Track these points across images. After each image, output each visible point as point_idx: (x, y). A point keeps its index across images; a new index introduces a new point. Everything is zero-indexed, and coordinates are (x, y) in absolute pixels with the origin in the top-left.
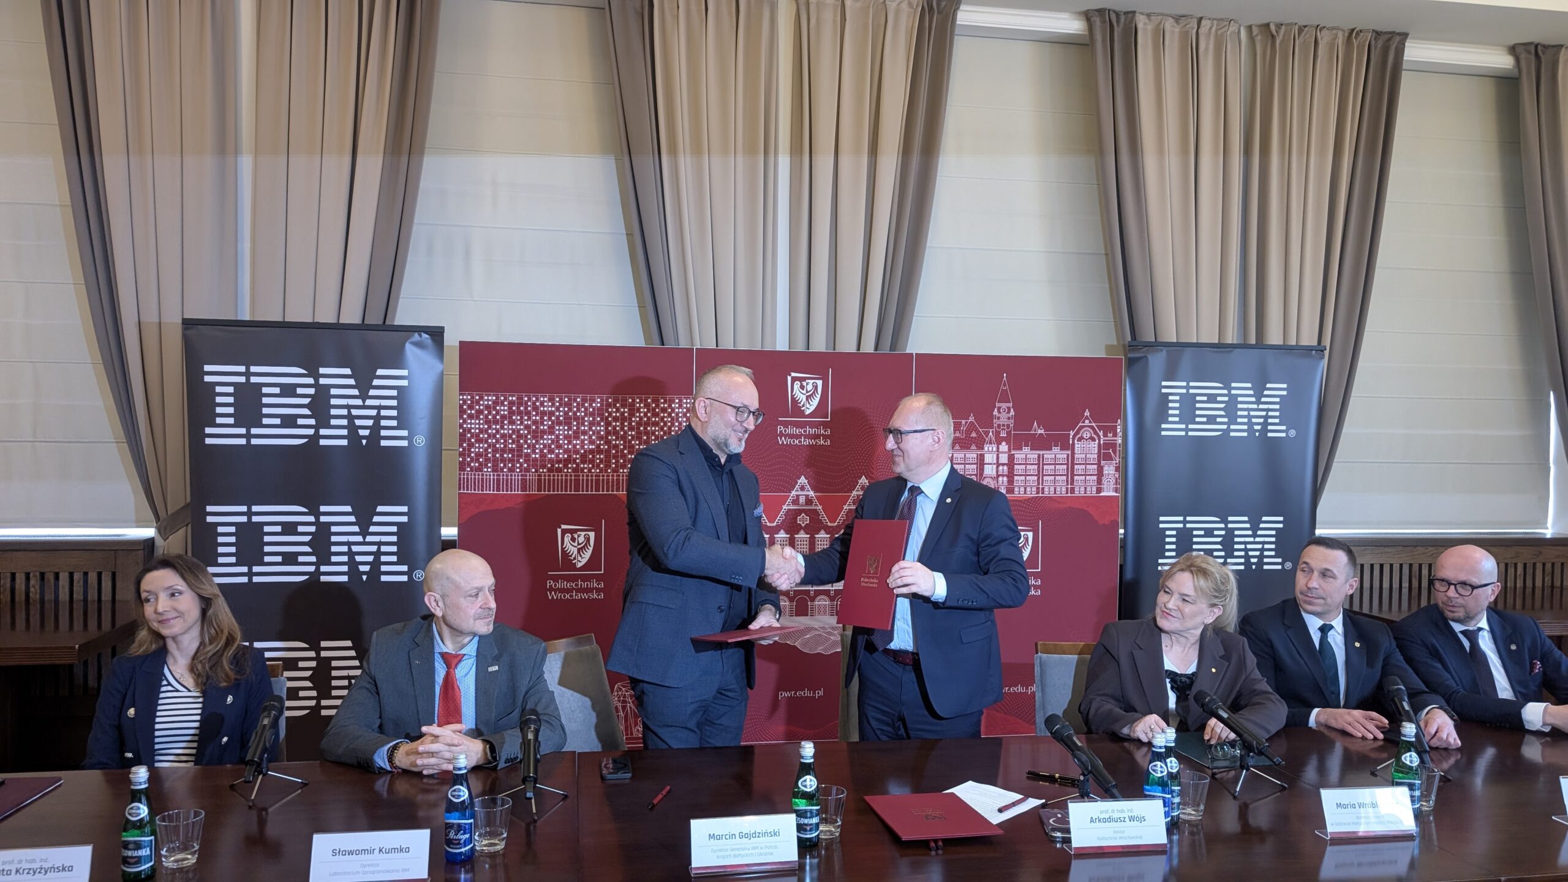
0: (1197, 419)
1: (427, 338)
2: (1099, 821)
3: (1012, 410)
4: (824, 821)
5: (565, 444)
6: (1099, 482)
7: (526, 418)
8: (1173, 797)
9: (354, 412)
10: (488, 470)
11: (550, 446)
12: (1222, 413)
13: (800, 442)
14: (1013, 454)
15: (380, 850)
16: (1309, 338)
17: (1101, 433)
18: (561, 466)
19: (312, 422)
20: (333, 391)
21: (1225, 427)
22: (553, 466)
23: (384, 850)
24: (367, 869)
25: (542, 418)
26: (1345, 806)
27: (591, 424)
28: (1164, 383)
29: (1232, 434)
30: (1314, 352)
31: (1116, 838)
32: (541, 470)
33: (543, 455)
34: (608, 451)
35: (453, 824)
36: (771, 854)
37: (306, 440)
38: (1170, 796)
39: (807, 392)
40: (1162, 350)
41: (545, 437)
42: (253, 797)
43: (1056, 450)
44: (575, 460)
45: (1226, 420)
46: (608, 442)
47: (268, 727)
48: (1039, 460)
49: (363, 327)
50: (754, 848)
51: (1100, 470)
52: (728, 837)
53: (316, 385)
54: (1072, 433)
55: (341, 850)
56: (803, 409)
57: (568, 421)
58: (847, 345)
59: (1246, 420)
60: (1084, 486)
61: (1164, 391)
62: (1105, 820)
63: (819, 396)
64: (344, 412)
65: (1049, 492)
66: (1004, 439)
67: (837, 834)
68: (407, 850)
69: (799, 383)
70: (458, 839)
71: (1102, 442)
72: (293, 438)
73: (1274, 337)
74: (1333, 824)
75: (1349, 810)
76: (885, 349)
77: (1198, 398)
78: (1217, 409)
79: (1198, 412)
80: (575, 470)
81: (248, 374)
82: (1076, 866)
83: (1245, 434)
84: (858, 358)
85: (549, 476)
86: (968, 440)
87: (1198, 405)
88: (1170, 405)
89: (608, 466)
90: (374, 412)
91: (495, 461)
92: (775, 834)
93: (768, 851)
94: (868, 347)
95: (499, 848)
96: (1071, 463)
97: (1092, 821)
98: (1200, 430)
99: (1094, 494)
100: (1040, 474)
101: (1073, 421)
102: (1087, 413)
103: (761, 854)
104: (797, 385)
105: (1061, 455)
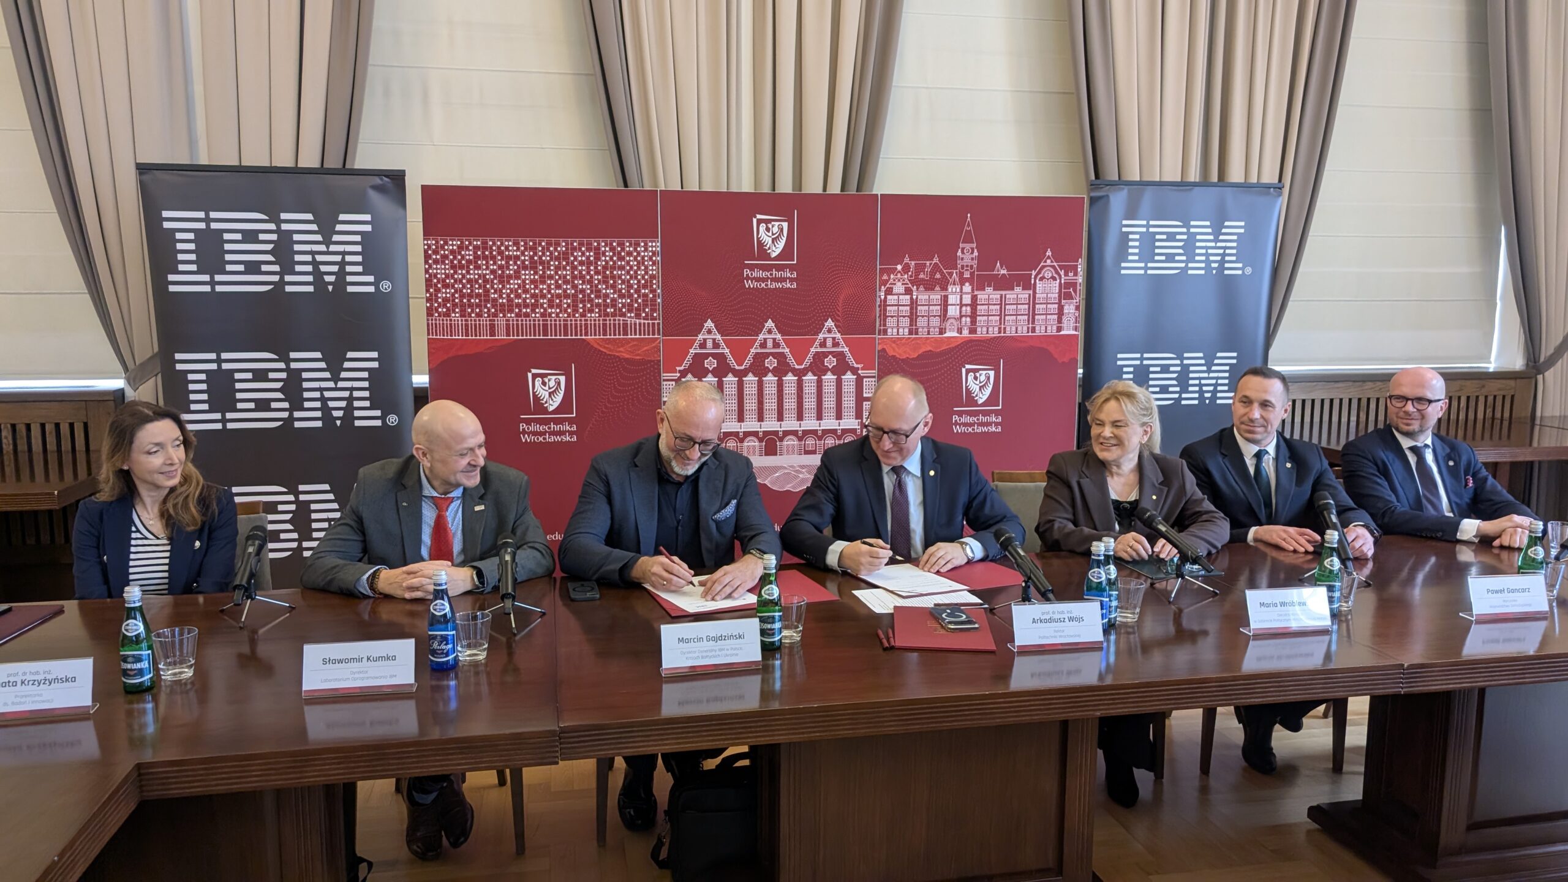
0: (1157, 258)
1: (388, 182)
2: (1041, 621)
3: (976, 251)
4: (786, 627)
5: (531, 289)
6: (1060, 321)
7: (492, 262)
8: (1110, 601)
9: (319, 258)
10: (456, 316)
11: (516, 290)
12: (1181, 251)
13: (766, 285)
14: (976, 295)
15: (368, 659)
16: (1270, 176)
17: (1062, 273)
18: (528, 310)
19: (276, 268)
20: (296, 237)
21: (1183, 265)
22: (520, 311)
23: (371, 658)
24: (357, 676)
25: (507, 263)
26: (1268, 605)
27: (557, 268)
28: (1125, 222)
29: (1190, 272)
30: (1272, 189)
31: (1055, 637)
32: (509, 315)
33: (510, 300)
34: (575, 296)
35: (436, 635)
36: (737, 655)
37: (272, 287)
38: (1108, 599)
39: (773, 234)
40: (1123, 189)
41: (512, 282)
42: (243, 620)
43: (1018, 290)
44: (542, 305)
45: (1184, 258)
46: (575, 287)
47: (253, 555)
48: (1001, 300)
49: (322, 171)
50: (720, 650)
51: (1061, 308)
52: (696, 640)
53: (278, 231)
54: (1034, 273)
55: (331, 659)
56: (768, 252)
57: (533, 266)
58: (813, 186)
59: (1203, 258)
60: (1045, 326)
61: (1124, 229)
62: (1046, 621)
63: (785, 239)
64: (309, 258)
65: (1010, 332)
66: (967, 280)
67: (799, 639)
68: (394, 658)
69: (764, 225)
70: (442, 649)
71: (1063, 282)
72: (258, 285)
73: (1236, 174)
74: (1255, 622)
75: (1271, 609)
76: (852, 191)
77: (1158, 237)
78: (1175, 248)
79: (1157, 251)
80: (543, 315)
81: (207, 220)
82: (1018, 661)
83: (1202, 272)
84: (823, 199)
85: (517, 320)
86: (933, 282)
87: (1157, 244)
88: (1131, 244)
89: (575, 311)
90: (338, 258)
91: (463, 305)
92: (740, 637)
93: (735, 652)
94: (835, 188)
95: (481, 658)
96: (1033, 302)
97: (1034, 621)
98: (1159, 268)
99: (1054, 333)
100: (1002, 315)
101: (1034, 262)
102: (1049, 253)
103: (727, 655)
104: (763, 227)
105: (1023, 295)
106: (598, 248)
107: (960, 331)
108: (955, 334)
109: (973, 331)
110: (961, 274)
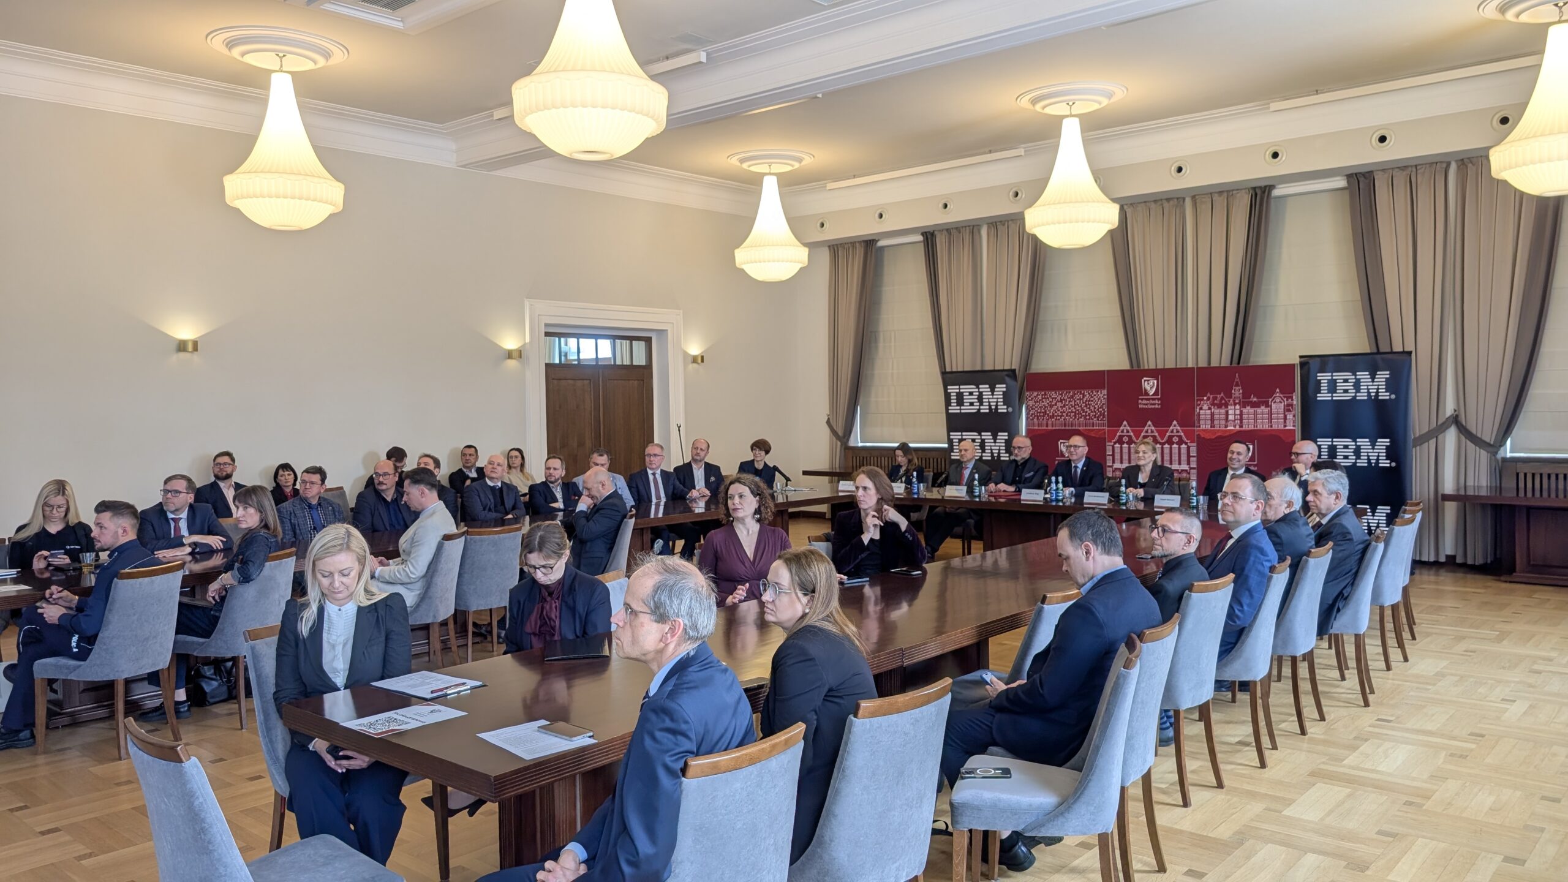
0: (1338, 391)
1: (1011, 373)
3: (1244, 390)
5: (1060, 410)
6: (1285, 422)
7: (1048, 400)
9: (990, 400)
10: (1035, 420)
11: (1055, 411)
12: (1352, 387)
14: (1243, 410)
17: (1285, 399)
18: (1059, 418)
19: (978, 404)
20: (983, 393)
21: (1354, 395)
22: (1057, 418)
25: (1053, 400)
27: (1069, 402)
28: (1318, 375)
29: (1358, 398)
32: (1054, 420)
33: (1053, 414)
34: (1075, 412)
37: (977, 410)
39: (1150, 386)
41: (1054, 407)
43: (1263, 407)
44: (1064, 416)
45: (1354, 391)
46: (1075, 408)
48: (1254, 413)
51: (1285, 418)
53: (979, 391)
54: (1270, 400)
56: (1149, 393)
57: (1061, 401)
59: (1365, 391)
60: (1277, 425)
61: (1319, 378)
63: (1155, 387)
64: (987, 401)
65: (1260, 427)
66: (1237, 403)
71: (1286, 404)
72: (973, 410)
77: (1338, 381)
78: (1346, 386)
79: (1338, 388)
80: (1064, 420)
81: (959, 389)
83: (1363, 397)
85: (1056, 422)
86: (1218, 404)
87: (1338, 384)
88: (1322, 385)
89: (1075, 418)
90: (996, 400)
91: (1038, 417)
96: (1271, 413)
98: (1339, 396)
99: (1282, 428)
100: (1255, 419)
101: (1271, 394)
102: (1278, 390)
104: (1146, 383)
105: (1266, 410)
106: (1084, 394)
107: (1235, 426)
108: (1232, 428)
109: (1241, 426)
110: (1234, 401)
